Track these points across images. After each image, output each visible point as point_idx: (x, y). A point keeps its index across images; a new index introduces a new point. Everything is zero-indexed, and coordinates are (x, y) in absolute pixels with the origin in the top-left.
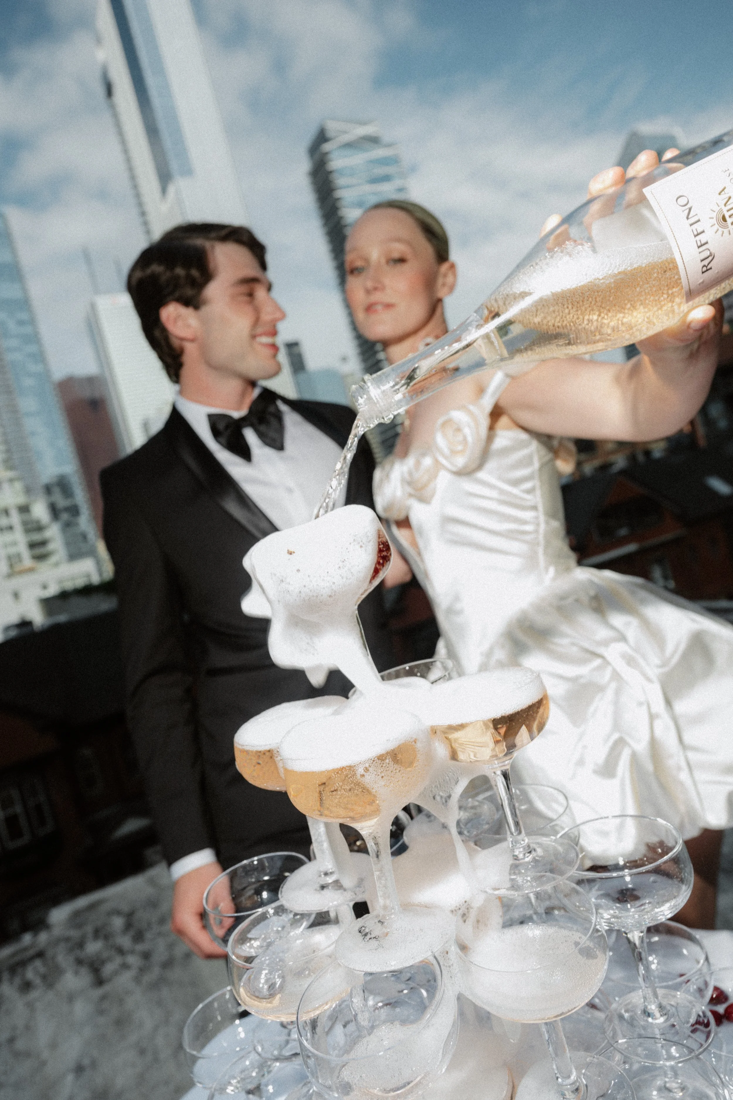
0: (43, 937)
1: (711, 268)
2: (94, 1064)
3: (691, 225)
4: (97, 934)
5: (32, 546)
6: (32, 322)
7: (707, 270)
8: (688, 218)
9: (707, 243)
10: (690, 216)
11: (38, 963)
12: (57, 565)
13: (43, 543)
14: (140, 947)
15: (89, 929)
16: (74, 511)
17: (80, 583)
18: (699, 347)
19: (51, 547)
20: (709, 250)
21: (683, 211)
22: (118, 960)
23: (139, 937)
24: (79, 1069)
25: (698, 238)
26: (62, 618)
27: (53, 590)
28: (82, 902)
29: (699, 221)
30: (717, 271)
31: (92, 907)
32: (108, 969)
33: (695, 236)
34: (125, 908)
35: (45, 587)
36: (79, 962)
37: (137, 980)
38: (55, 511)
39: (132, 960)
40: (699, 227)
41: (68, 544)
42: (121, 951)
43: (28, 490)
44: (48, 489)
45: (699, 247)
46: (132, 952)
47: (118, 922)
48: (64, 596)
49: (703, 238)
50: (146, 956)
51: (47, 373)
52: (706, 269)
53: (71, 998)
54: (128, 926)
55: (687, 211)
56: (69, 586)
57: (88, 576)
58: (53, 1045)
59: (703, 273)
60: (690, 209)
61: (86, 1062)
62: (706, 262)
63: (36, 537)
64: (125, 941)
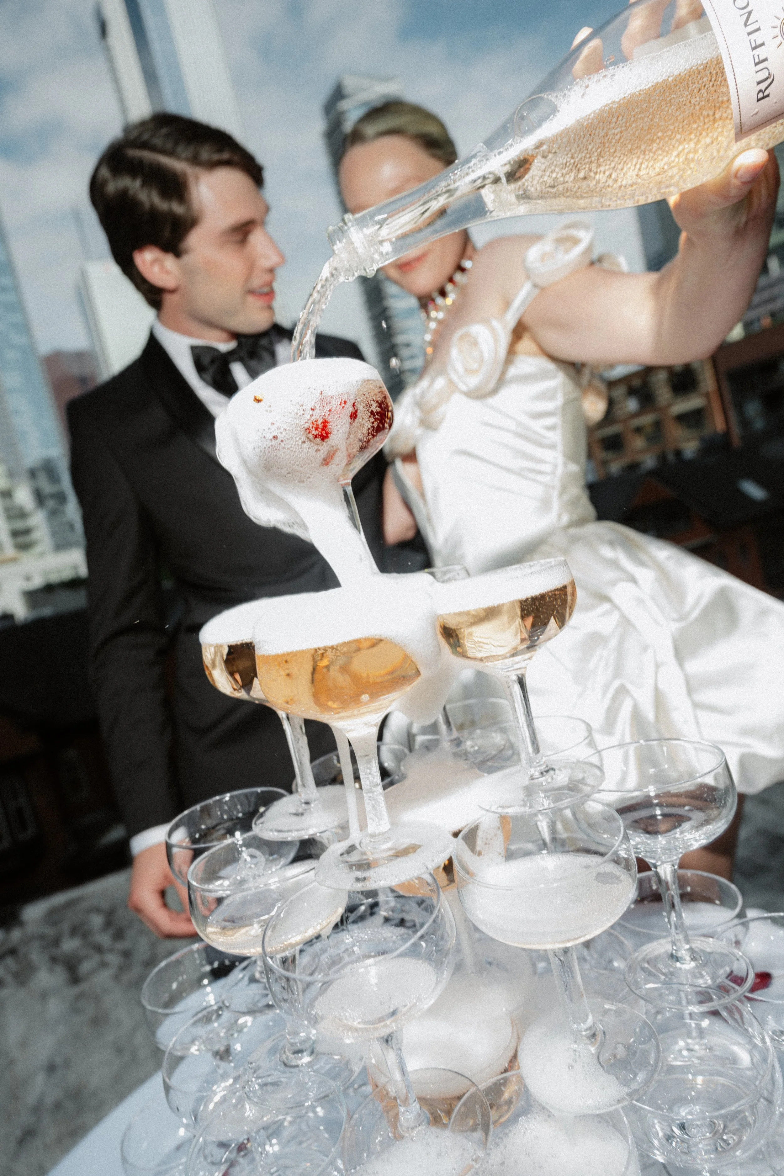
0: (16, 935)
1: (768, 96)
2: (67, 1064)
3: (749, 34)
4: (74, 931)
5: (15, 534)
6: (16, 288)
7: (763, 98)
8: (746, 25)
9: (766, 60)
10: (749, 22)
11: (10, 961)
12: (42, 555)
13: (27, 532)
14: (120, 946)
15: (66, 926)
16: (61, 498)
17: (67, 575)
18: (746, 223)
19: (36, 535)
20: (768, 70)
21: (741, 16)
22: (96, 959)
23: (119, 935)
24: (51, 1068)
25: (757, 52)
26: (47, 611)
27: (37, 582)
28: (59, 899)
29: (758, 29)
30: (775, 101)
31: (69, 904)
32: (85, 967)
33: (754, 49)
34: (105, 905)
35: (28, 578)
36: (54, 960)
37: (117, 978)
38: (40, 498)
39: (113, 959)
40: (758, 38)
41: (54, 533)
42: (99, 949)
43: (11, 474)
44: (33, 474)
45: (756, 64)
46: (111, 950)
47: (97, 921)
48: (49, 589)
49: (762, 52)
50: (127, 954)
51: (32, 345)
52: (763, 96)
53: (44, 996)
54: (108, 924)
55: (745, 16)
56: (55, 578)
57: (75, 568)
58: (24, 1044)
59: (758, 100)
60: (750, 13)
61: (59, 1061)
62: (763, 86)
63: (19, 525)
64: (105, 939)
